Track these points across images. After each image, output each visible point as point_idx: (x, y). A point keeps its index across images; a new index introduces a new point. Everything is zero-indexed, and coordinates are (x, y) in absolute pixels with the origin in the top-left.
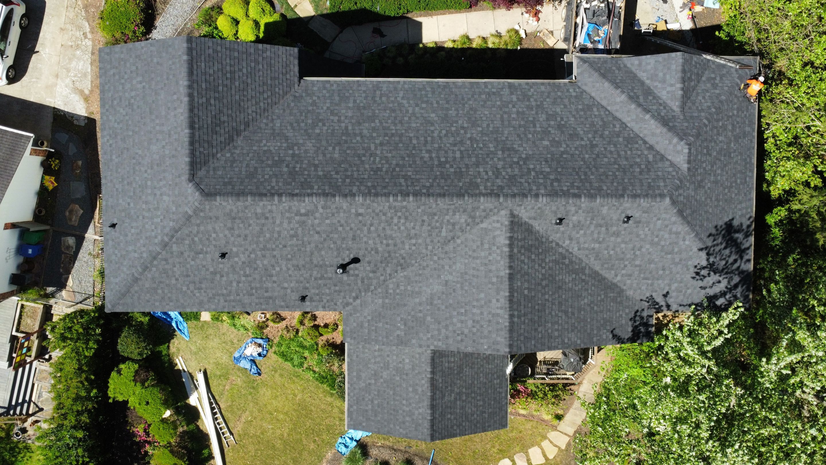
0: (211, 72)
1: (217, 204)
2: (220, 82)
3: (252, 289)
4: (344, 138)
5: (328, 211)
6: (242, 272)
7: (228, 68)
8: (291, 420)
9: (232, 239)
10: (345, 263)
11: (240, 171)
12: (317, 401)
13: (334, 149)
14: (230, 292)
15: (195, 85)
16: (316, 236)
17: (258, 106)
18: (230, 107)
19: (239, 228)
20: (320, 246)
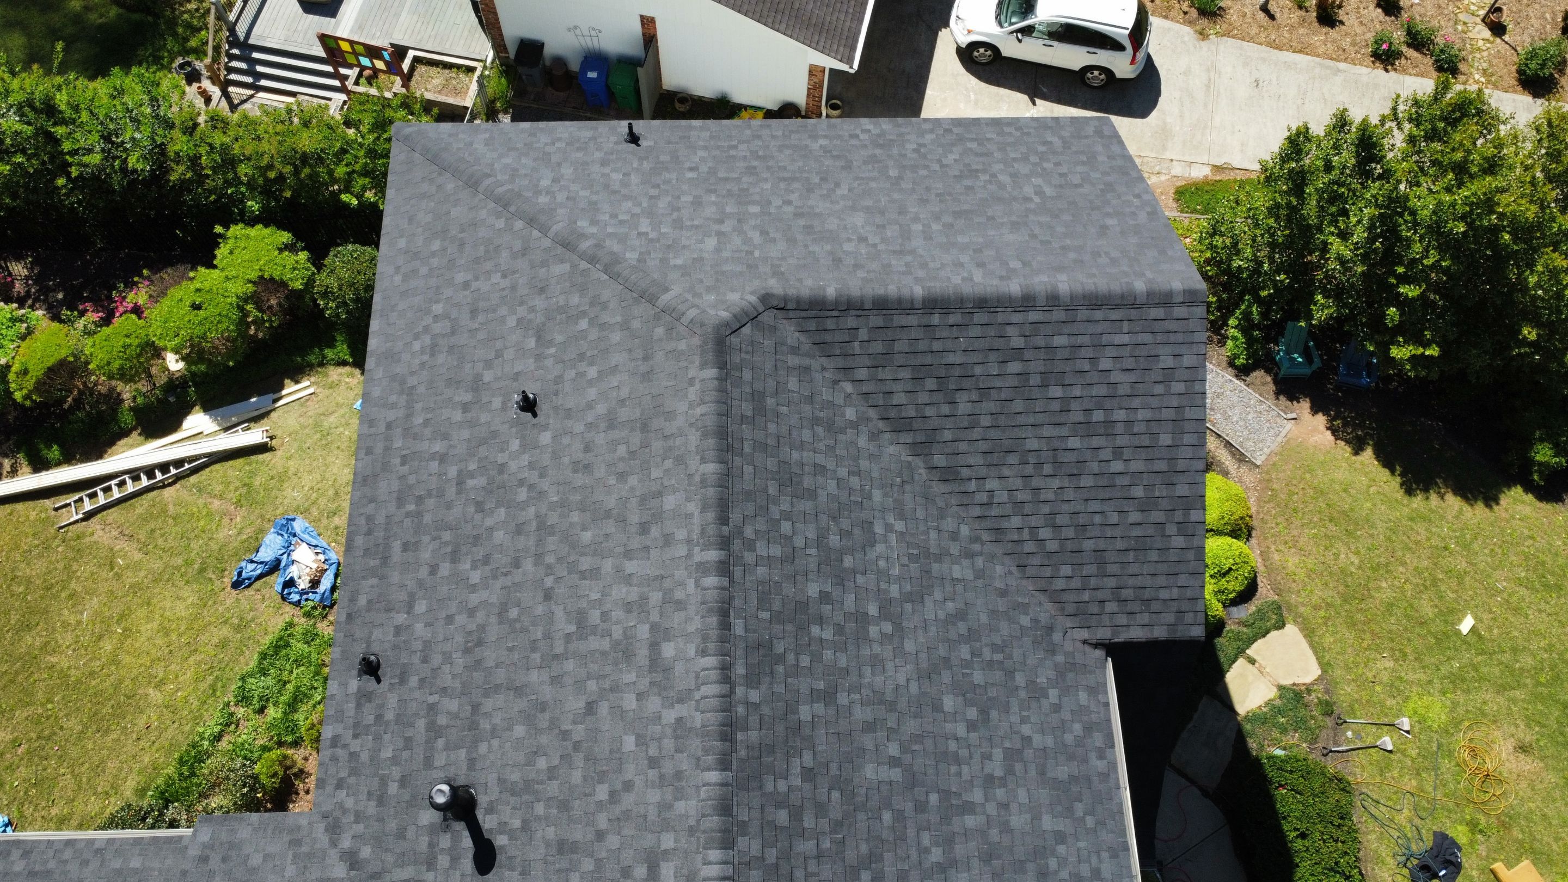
0: (1105, 364)
1: (692, 373)
2: (1077, 391)
3: (420, 500)
4: (934, 798)
5: (668, 744)
6: (472, 466)
7: (1121, 415)
8: (92, 674)
9: (579, 427)
10: (480, 814)
11: (802, 447)
12: (130, 747)
13: (894, 762)
14: (416, 437)
15: (1059, 315)
16: (579, 704)
17: (1008, 509)
18: (1002, 421)
19: (614, 444)
20: (543, 720)
